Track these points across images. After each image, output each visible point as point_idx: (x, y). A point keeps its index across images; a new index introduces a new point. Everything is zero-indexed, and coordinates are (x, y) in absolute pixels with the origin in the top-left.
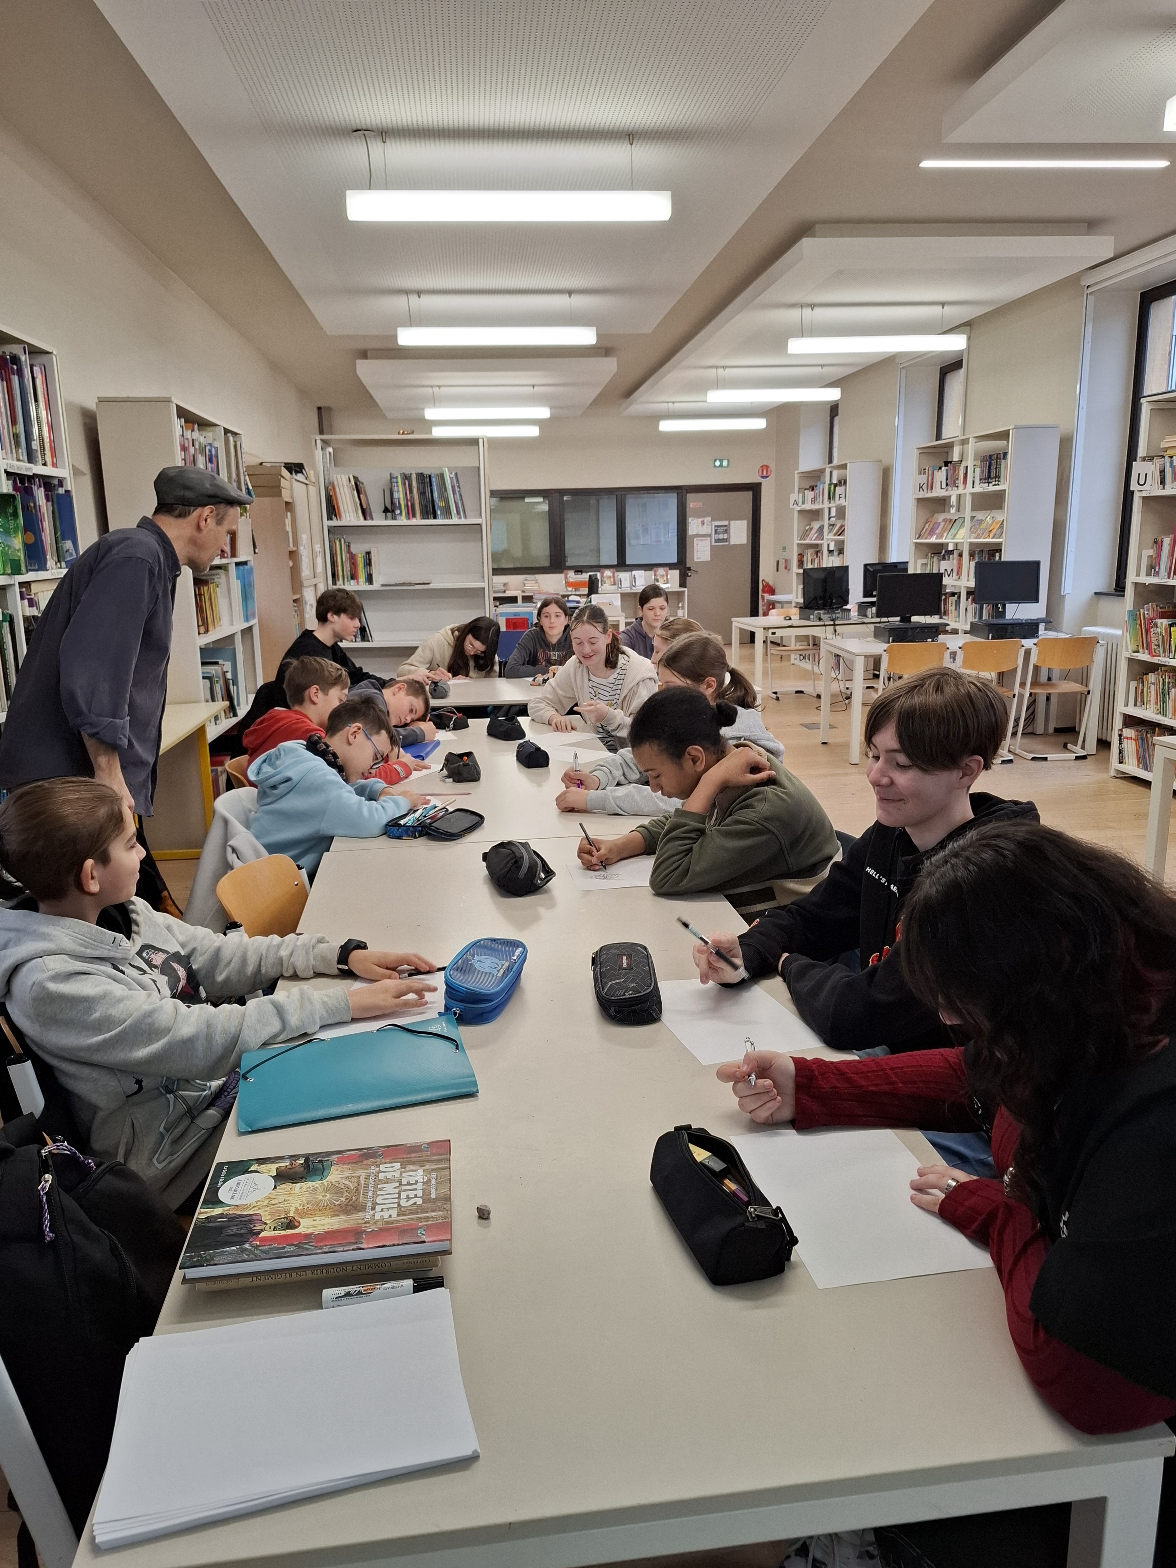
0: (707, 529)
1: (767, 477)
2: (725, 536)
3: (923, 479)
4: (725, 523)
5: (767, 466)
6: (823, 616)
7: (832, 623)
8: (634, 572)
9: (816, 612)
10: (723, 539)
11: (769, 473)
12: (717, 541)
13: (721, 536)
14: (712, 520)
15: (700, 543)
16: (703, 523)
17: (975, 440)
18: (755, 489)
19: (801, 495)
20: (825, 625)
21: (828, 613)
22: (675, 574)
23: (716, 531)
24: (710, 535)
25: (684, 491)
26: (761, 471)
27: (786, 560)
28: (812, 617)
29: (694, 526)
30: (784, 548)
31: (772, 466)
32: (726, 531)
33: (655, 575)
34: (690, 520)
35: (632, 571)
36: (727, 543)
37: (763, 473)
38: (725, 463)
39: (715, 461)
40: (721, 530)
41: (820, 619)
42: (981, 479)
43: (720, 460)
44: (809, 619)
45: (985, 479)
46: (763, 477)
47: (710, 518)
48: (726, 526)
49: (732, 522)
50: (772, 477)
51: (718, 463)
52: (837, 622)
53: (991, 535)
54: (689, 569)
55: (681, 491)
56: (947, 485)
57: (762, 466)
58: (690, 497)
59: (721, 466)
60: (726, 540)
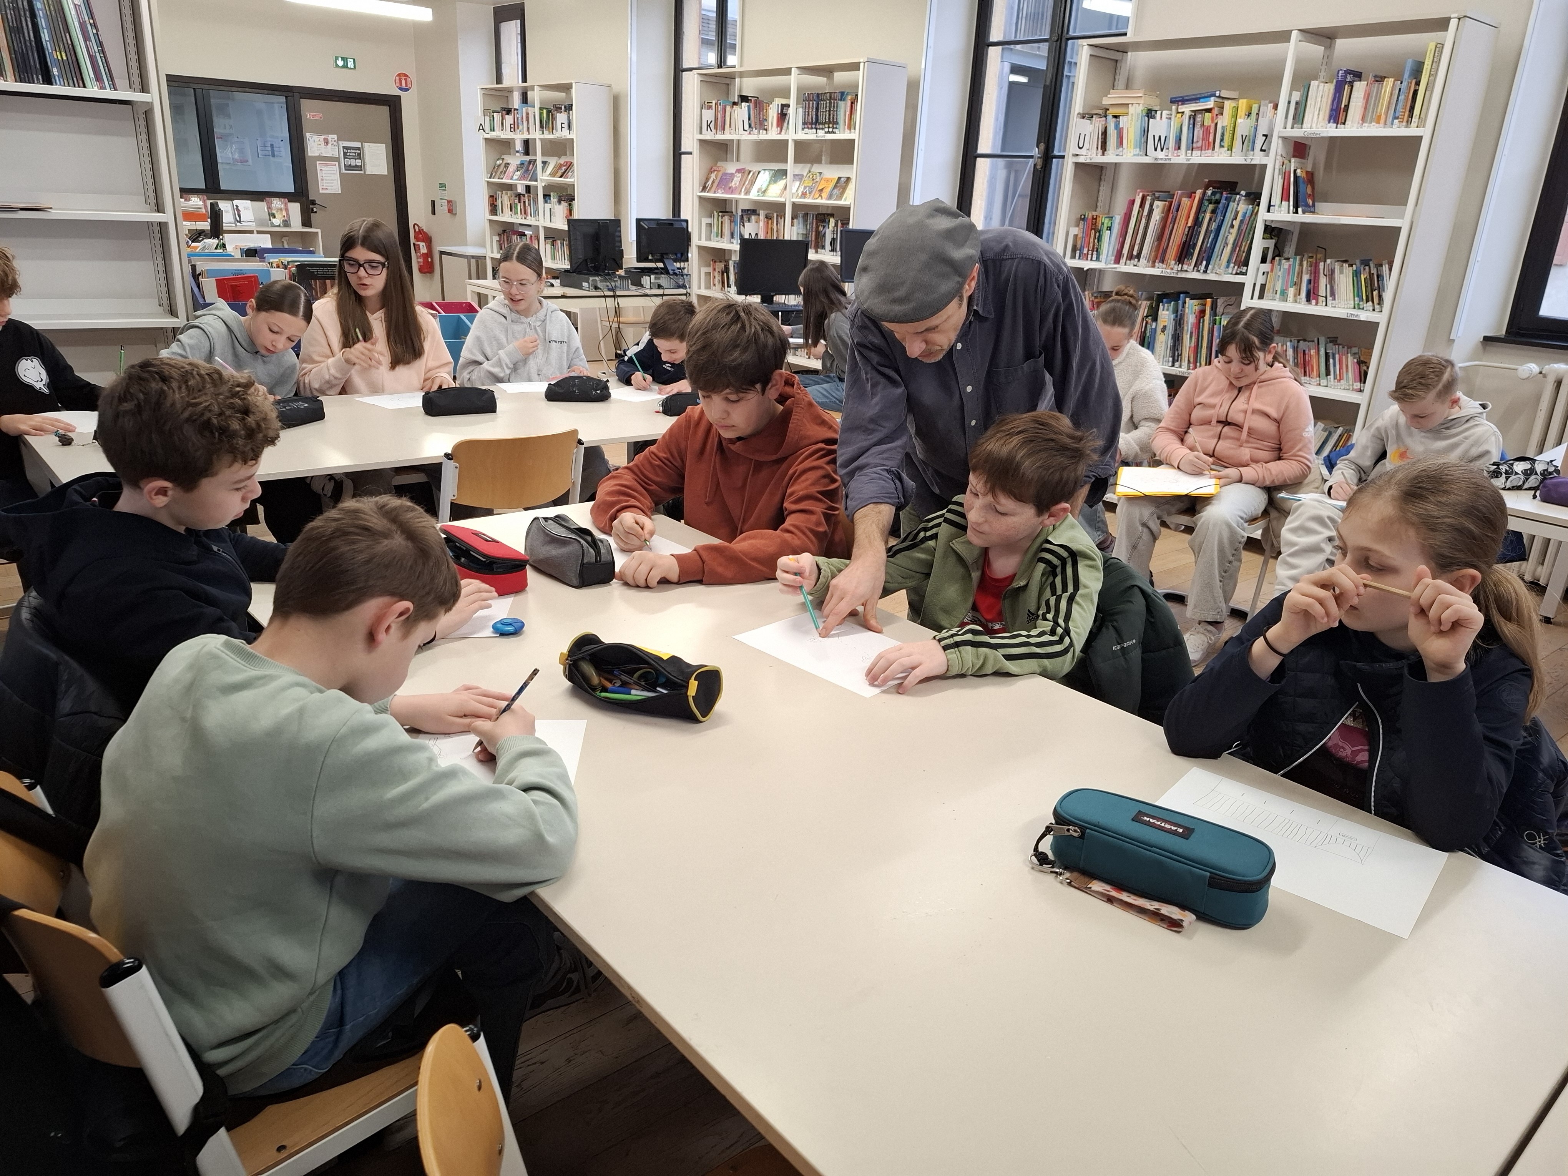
0: (332, 151)
1: (407, 90)
2: (359, 162)
3: (709, 115)
4: (358, 144)
5: (406, 75)
6: (599, 285)
7: (611, 293)
8: (236, 202)
9: (591, 279)
10: (356, 166)
11: (409, 85)
12: (349, 167)
13: (353, 162)
14: (339, 139)
15: (324, 168)
16: (327, 142)
17: (797, 72)
18: (393, 104)
19: (487, 118)
20: (605, 297)
21: (606, 280)
22: (295, 208)
23: (345, 154)
24: (337, 159)
25: (296, 95)
26: (398, 81)
27: (449, 202)
28: (585, 284)
29: (314, 145)
30: (443, 186)
31: (413, 77)
32: (359, 156)
33: (269, 208)
34: (308, 135)
35: (232, 200)
36: (362, 172)
37: (401, 84)
38: (350, 64)
39: (337, 58)
40: (351, 153)
41: (596, 288)
42: (804, 123)
43: (343, 59)
44: (580, 287)
45: (812, 123)
46: (401, 89)
47: (335, 136)
48: (359, 149)
49: (366, 145)
50: (414, 90)
51: (340, 63)
52: (618, 293)
53: (824, 195)
54: (313, 202)
55: (290, 94)
56: (750, 126)
57: (399, 75)
58: (305, 104)
59: (345, 66)
60: (360, 168)
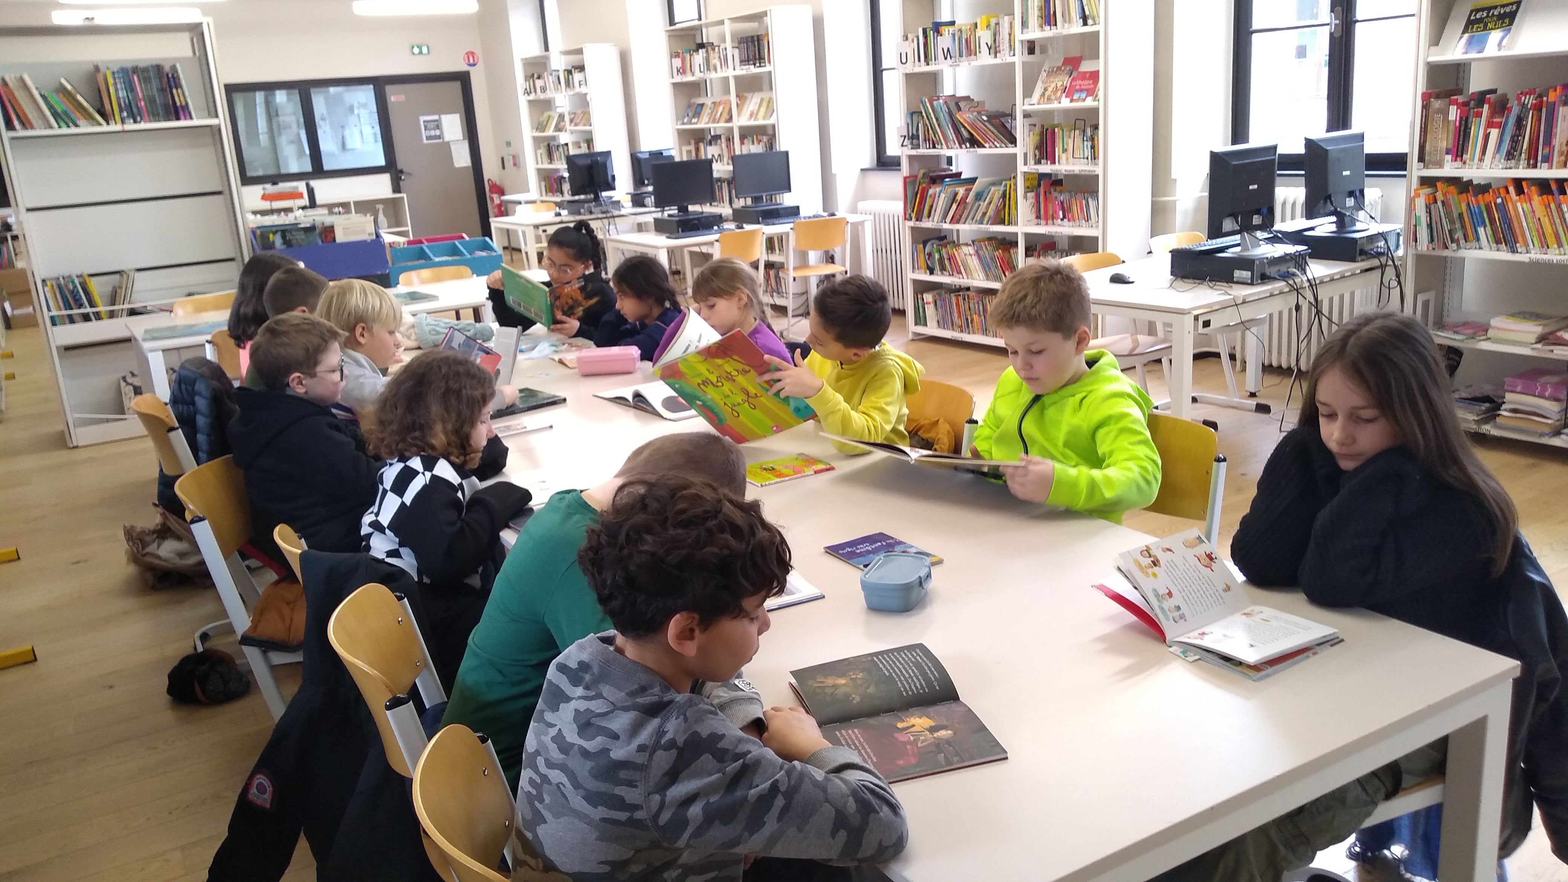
1: (474, 65)
2: (438, 132)
4: (436, 117)
5: (473, 53)
10: (435, 136)
11: (476, 61)
12: (429, 138)
13: (433, 133)
14: (419, 115)
17: (729, 22)
18: (463, 79)
19: (528, 84)
22: (386, 179)
23: (425, 127)
24: (419, 132)
25: (382, 83)
26: (466, 58)
27: (514, 157)
30: (508, 144)
31: (479, 53)
32: (438, 127)
34: (393, 115)
36: (441, 140)
37: (469, 61)
38: (425, 50)
39: (413, 47)
40: (431, 125)
42: (741, 61)
43: (418, 47)
45: (745, 61)
46: (470, 65)
48: (437, 121)
49: (443, 117)
50: (480, 65)
51: (416, 50)
53: (761, 117)
54: (401, 172)
55: (377, 82)
56: (706, 68)
57: (467, 53)
58: (389, 89)
59: (421, 53)
60: (439, 137)
